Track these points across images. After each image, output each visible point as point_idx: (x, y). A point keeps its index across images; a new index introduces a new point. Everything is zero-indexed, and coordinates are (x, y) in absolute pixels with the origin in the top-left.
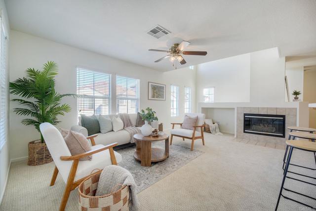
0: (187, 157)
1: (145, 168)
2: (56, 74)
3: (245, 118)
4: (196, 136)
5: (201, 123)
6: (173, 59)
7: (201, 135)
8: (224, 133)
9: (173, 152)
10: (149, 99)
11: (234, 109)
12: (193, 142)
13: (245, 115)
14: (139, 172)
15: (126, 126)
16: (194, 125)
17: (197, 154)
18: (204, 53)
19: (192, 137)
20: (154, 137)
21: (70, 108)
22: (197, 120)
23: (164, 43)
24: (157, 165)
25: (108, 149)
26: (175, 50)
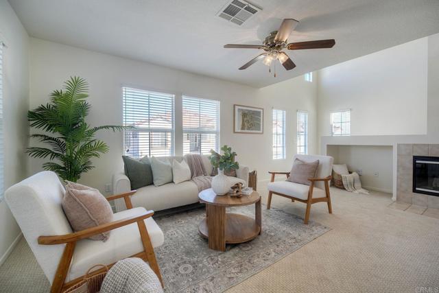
0: (296, 236)
1: (213, 254)
2: (86, 96)
3: (415, 164)
4: (314, 196)
5: (325, 173)
6: (269, 60)
7: (324, 195)
8: (370, 191)
9: (270, 223)
10: (235, 132)
11: (392, 146)
12: (308, 207)
13: (415, 158)
14: (201, 262)
15: (195, 175)
16: (311, 177)
17: (316, 230)
18: (329, 44)
19: (306, 198)
20: (233, 197)
21: (106, 146)
22: (316, 167)
23: (252, 32)
24: (236, 250)
25: (136, 223)
26: (273, 45)
